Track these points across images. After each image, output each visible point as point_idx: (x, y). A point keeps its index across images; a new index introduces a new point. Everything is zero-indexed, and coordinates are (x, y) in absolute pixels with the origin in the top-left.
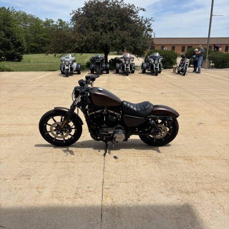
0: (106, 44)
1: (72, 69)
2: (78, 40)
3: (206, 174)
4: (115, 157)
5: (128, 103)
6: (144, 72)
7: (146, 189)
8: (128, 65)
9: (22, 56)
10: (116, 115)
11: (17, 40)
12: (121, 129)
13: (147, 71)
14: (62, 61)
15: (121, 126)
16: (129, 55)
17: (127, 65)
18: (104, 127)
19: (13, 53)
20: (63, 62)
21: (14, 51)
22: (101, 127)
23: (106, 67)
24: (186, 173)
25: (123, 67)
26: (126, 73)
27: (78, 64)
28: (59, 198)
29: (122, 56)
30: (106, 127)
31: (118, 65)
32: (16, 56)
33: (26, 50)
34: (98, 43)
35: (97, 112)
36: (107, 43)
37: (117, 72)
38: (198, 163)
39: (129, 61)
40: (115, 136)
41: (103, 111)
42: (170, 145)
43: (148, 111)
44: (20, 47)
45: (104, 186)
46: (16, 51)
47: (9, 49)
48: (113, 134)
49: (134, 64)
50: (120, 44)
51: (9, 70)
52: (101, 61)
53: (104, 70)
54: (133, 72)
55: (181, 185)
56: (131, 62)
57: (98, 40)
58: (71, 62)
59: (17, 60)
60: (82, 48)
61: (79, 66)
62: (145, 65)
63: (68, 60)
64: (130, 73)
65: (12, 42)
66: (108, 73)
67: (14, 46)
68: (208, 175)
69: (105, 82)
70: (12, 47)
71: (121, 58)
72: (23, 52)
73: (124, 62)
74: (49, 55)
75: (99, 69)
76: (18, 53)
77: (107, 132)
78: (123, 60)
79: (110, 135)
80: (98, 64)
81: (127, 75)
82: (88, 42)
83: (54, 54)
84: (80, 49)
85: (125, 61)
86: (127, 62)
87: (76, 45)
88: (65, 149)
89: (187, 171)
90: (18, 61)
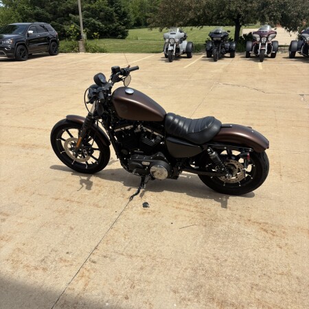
0: (236, 11)
1: (178, 50)
2: (193, 6)
3: (285, 270)
4: (145, 205)
5: (175, 116)
6: (292, 56)
7: (153, 278)
8: (265, 44)
9: (127, 32)
10: (156, 136)
11: (123, 9)
12: (163, 159)
13: (297, 54)
14: (165, 39)
15: (162, 155)
16: (268, 28)
17: (263, 45)
18: (137, 153)
19: (116, 28)
20: (167, 40)
21: (118, 24)
22: (133, 153)
23: (230, 48)
24: (247, 257)
25: (257, 47)
26: (260, 58)
27: (189, 43)
28: (15, 263)
29: (256, 30)
30: (140, 154)
31: (250, 44)
32: (119, 31)
33: (132, 23)
34: (223, 10)
35: (127, 128)
36: (238, 9)
37: (248, 56)
38: (283, 242)
39: (267, 38)
40: (151, 170)
41: (135, 127)
42: (253, 195)
43: (208, 135)
44: (126, 19)
45: (91, 257)
46: (121, 24)
47: (112, 21)
48: (149, 167)
49: (277, 42)
50: (258, 10)
51: (102, 51)
52: (222, 38)
53: (227, 52)
54: (273, 56)
55: (220, 283)
56: (270, 39)
57: (225, 6)
58: (177, 40)
59: (121, 36)
60: (199, 17)
61: (191, 46)
62: (295, 45)
63: (173, 36)
64: (267, 57)
65: (116, 11)
66: (232, 56)
67: (117, 18)
68: (288, 274)
69: (220, 71)
70: (116, 19)
71: (255, 33)
72: (128, 25)
73: (258, 39)
74: (154, 29)
75: (218, 50)
76: (123, 27)
77: (140, 162)
78: (257, 36)
79: (145, 166)
80: (217, 43)
81: (261, 61)
82: (209, 8)
83: (158, 29)
84: (196, 20)
85: (261, 37)
86: (264, 40)
87: (191, 15)
88: (85, 178)
89: (251, 254)
90: (122, 38)
